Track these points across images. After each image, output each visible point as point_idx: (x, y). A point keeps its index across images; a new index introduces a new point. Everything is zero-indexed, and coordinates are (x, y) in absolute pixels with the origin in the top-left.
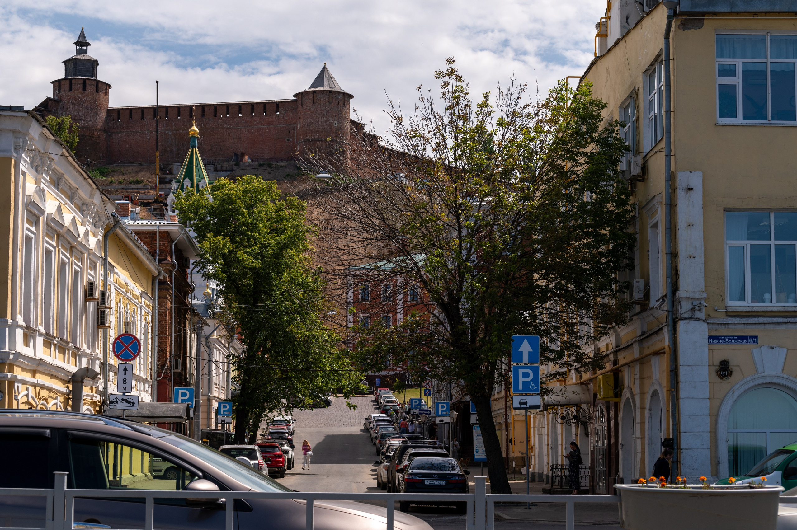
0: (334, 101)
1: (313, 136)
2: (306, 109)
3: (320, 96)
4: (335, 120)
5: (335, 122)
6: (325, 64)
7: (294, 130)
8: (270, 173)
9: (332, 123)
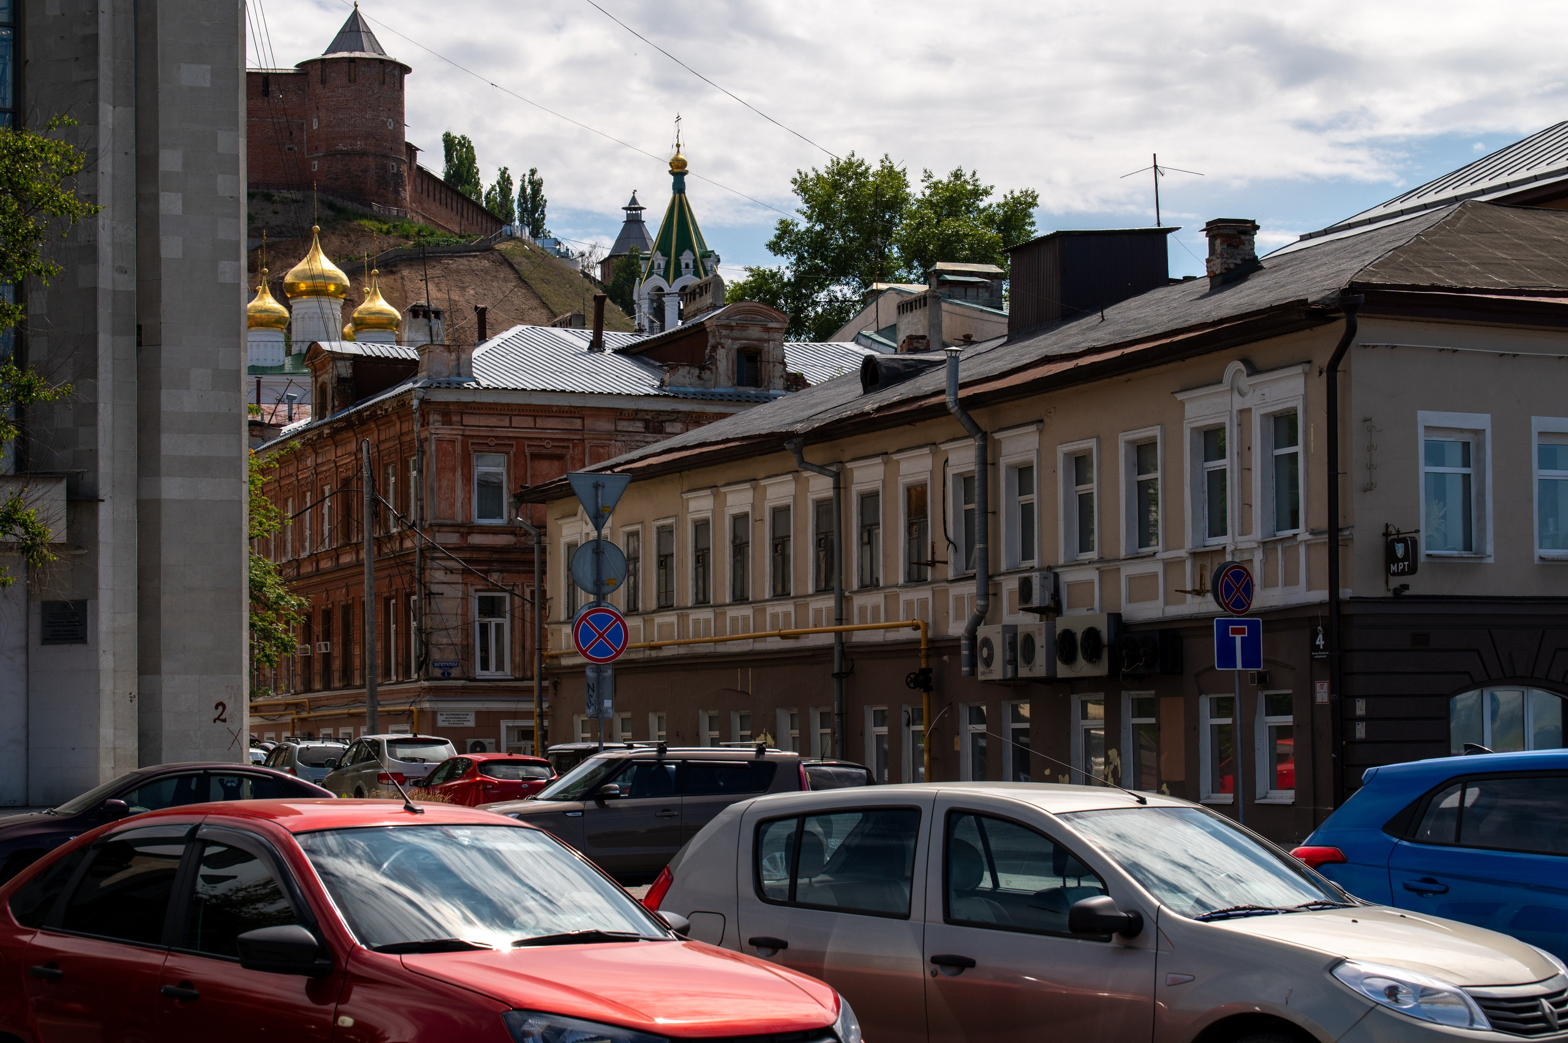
0: (387, 79)
1: (351, 145)
2: (333, 91)
3: (363, 69)
4: (389, 117)
5: (390, 120)
6: (356, 6)
7: (302, 129)
8: (276, 213)
9: (384, 123)
